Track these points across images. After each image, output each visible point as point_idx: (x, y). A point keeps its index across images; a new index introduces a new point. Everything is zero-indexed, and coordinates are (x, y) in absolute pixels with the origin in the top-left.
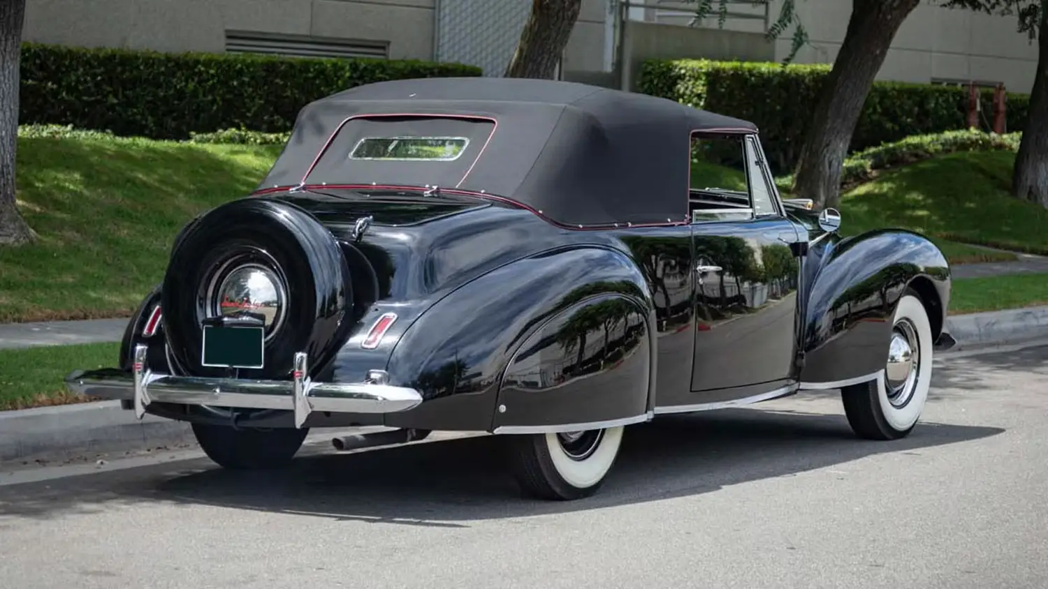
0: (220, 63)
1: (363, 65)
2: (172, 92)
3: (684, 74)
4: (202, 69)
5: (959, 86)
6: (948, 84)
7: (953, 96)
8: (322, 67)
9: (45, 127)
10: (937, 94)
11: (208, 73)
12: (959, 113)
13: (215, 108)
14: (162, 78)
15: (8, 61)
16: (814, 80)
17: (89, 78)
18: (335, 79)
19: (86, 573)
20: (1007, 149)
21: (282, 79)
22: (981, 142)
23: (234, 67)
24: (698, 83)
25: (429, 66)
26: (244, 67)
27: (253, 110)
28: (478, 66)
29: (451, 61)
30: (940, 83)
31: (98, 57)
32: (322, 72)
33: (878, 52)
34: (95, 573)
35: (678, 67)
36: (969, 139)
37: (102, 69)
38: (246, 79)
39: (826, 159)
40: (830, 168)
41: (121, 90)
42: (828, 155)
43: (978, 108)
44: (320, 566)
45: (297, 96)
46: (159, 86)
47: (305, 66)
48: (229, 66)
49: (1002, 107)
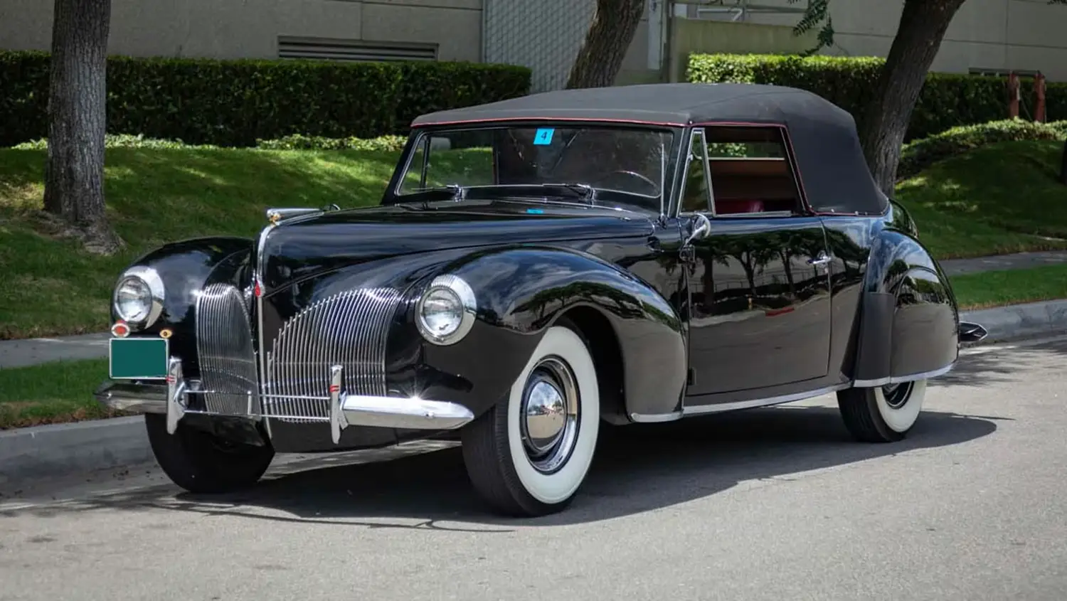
0: (276, 69)
1: (414, 68)
2: (230, 99)
3: (732, 70)
4: (259, 75)
5: (997, 75)
6: (986, 75)
7: (993, 87)
8: (376, 71)
9: (118, 137)
10: (977, 84)
11: (264, 79)
12: (998, 103)
13: (272, 114)
14: (219, 86)
15: (94, 73)
16: (858, 73)
17: (149, 88)
18: (388, 83)
19: (260, 568)
20: (1052, 138)
21: (336, 84)
22: (1025, 131)
23: (289, 74)
24: (746, 78)
25: (480, 67)
26: (300, 74)
27: (309, 115)
28: (527, 66)
29: (499, 62)
30: (979, 74)
31: (157, 66)
32: (375, 76)
33: (932, 44)
34: (269, 567)
35: (726, 63)
36: (1012, 128)
37: (161, 79)
38: (302, 85)
39: (882, 151)
40: (886, 160)
41: (180, 98)
42: (883, 148)
43: (1019, 98)
44: (481, 556)
45: (351, 100)
46: (217, 94)
47: (359, 71)
48: (285, 72)
49: (1042, 96)
